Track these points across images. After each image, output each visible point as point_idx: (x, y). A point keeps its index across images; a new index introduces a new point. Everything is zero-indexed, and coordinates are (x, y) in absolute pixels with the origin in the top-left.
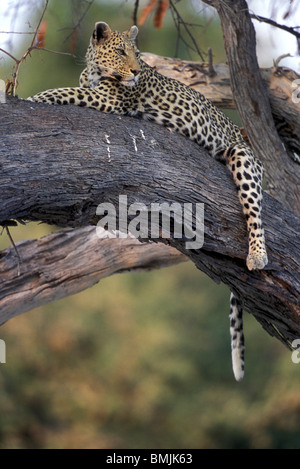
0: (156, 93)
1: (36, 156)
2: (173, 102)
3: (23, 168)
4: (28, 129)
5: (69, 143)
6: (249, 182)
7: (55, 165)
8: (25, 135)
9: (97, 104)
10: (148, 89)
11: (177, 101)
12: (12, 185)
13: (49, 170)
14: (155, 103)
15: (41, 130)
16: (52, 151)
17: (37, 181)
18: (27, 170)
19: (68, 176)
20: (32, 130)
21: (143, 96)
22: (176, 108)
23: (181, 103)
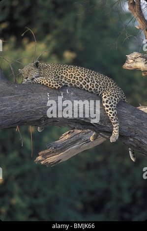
0: (64, 76)
1: (15, 104)
2: (71, 78)
3: (9, 108)
4: (12, 94)
5: (30, 98)
6: (108, 109)
7: (23, 106)
8: (11, 97)
9: (47, 84)
10: (60, 76)
11: (73, 77)
12: (5, 115)
13: (21, 108)
14: (65, 80)
15: (17, 94)
16: (22, 101)
17: (17, 113)
18: (11, 109)
19: (31, 110)
20: (14, 94)
21: (60, 79)
22: (73, 80)
23: (74, 78)
